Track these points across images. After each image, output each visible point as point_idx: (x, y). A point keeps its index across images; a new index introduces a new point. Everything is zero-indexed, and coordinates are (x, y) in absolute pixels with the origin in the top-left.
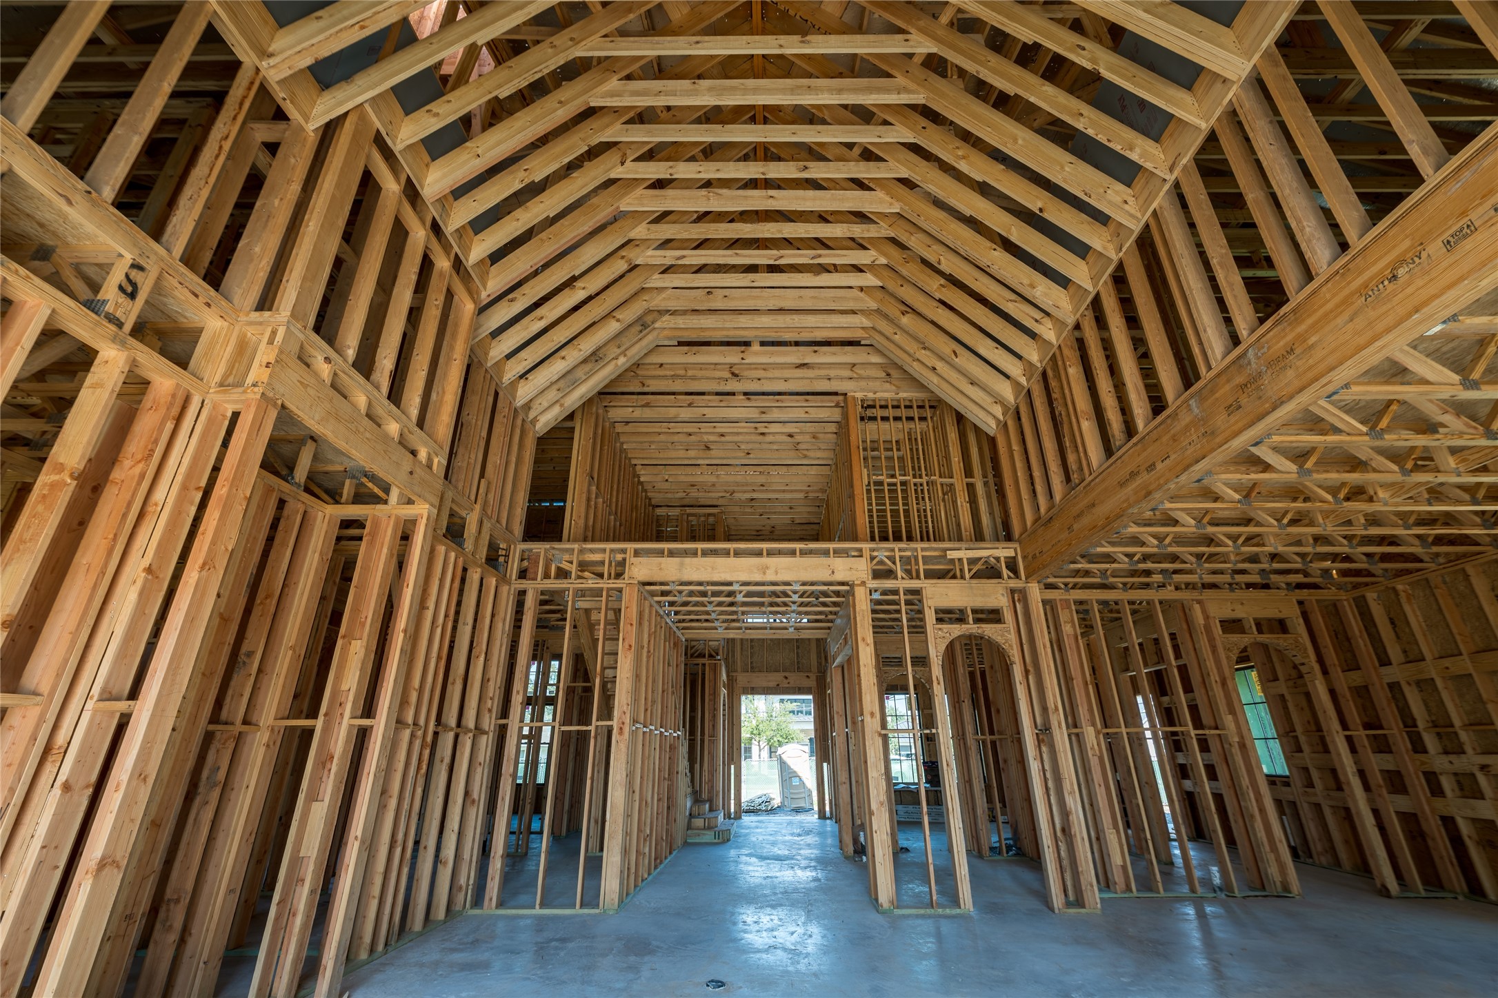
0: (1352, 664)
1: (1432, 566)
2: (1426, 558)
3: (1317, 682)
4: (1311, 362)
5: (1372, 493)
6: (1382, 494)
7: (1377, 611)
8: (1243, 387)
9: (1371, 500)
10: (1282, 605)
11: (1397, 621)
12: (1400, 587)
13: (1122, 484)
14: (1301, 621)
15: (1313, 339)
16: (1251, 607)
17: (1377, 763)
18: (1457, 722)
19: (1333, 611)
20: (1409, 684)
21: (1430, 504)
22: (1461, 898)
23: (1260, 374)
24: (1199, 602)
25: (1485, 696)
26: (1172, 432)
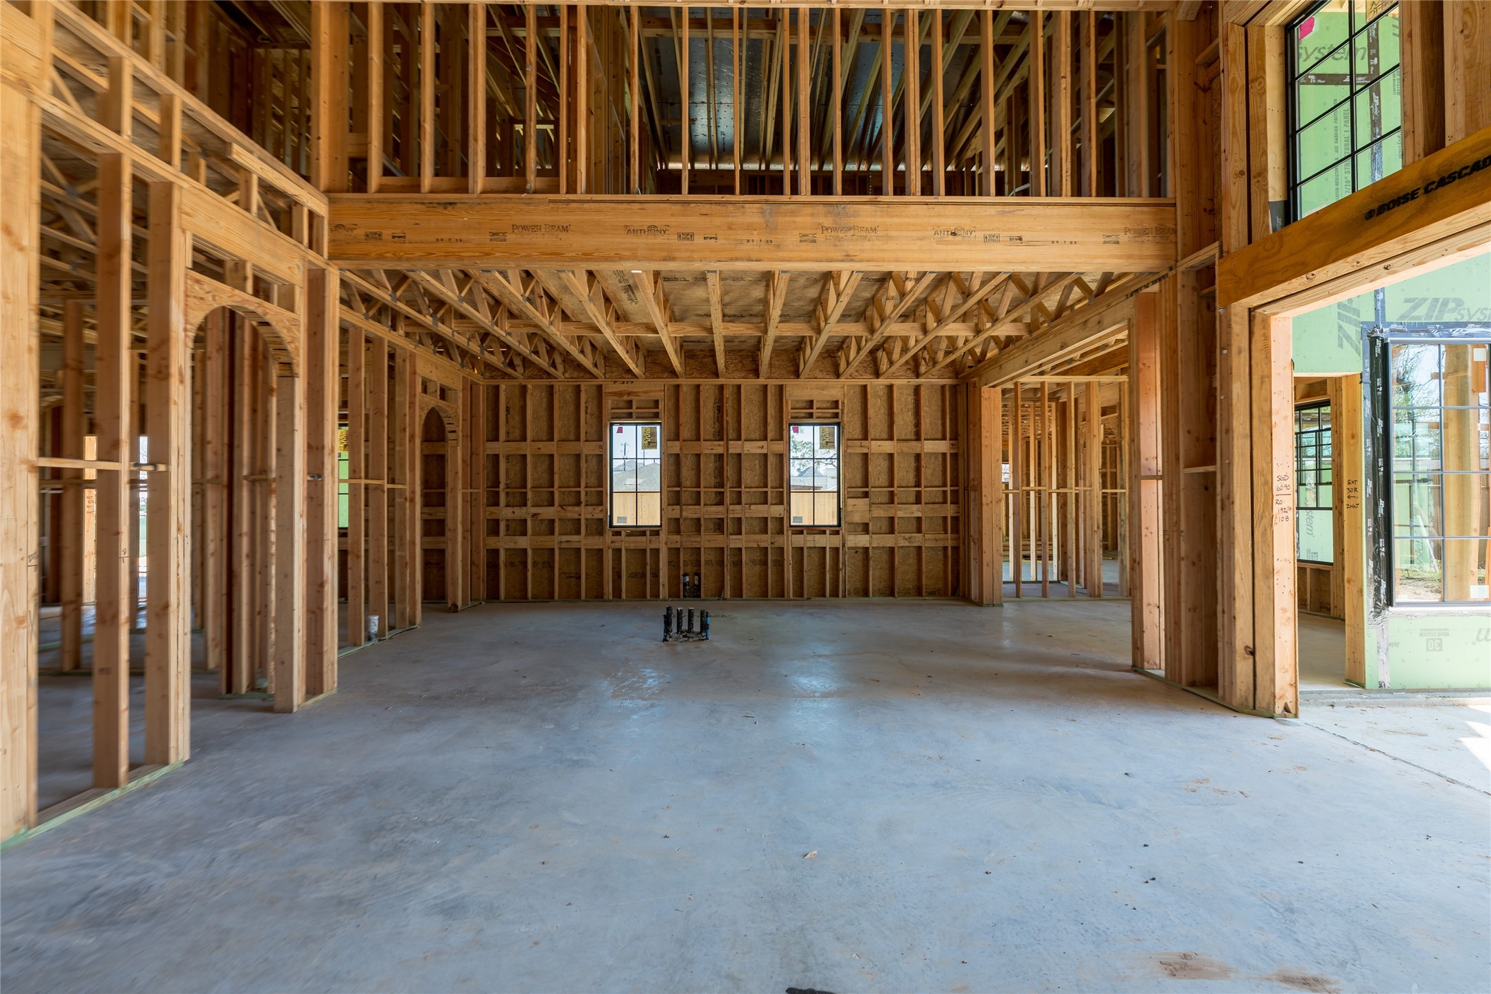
3: (459, 449)
4: (885, 247)
7: (504, 399)
8: (824, 229)
11: (513, 409)
14: (461, 395)
15: (893, 234)
18: (530, 485)
20: (505, 456)
23: (843, 229)
24: (411, 354)
25: (556, 469)
26: (730, 219)
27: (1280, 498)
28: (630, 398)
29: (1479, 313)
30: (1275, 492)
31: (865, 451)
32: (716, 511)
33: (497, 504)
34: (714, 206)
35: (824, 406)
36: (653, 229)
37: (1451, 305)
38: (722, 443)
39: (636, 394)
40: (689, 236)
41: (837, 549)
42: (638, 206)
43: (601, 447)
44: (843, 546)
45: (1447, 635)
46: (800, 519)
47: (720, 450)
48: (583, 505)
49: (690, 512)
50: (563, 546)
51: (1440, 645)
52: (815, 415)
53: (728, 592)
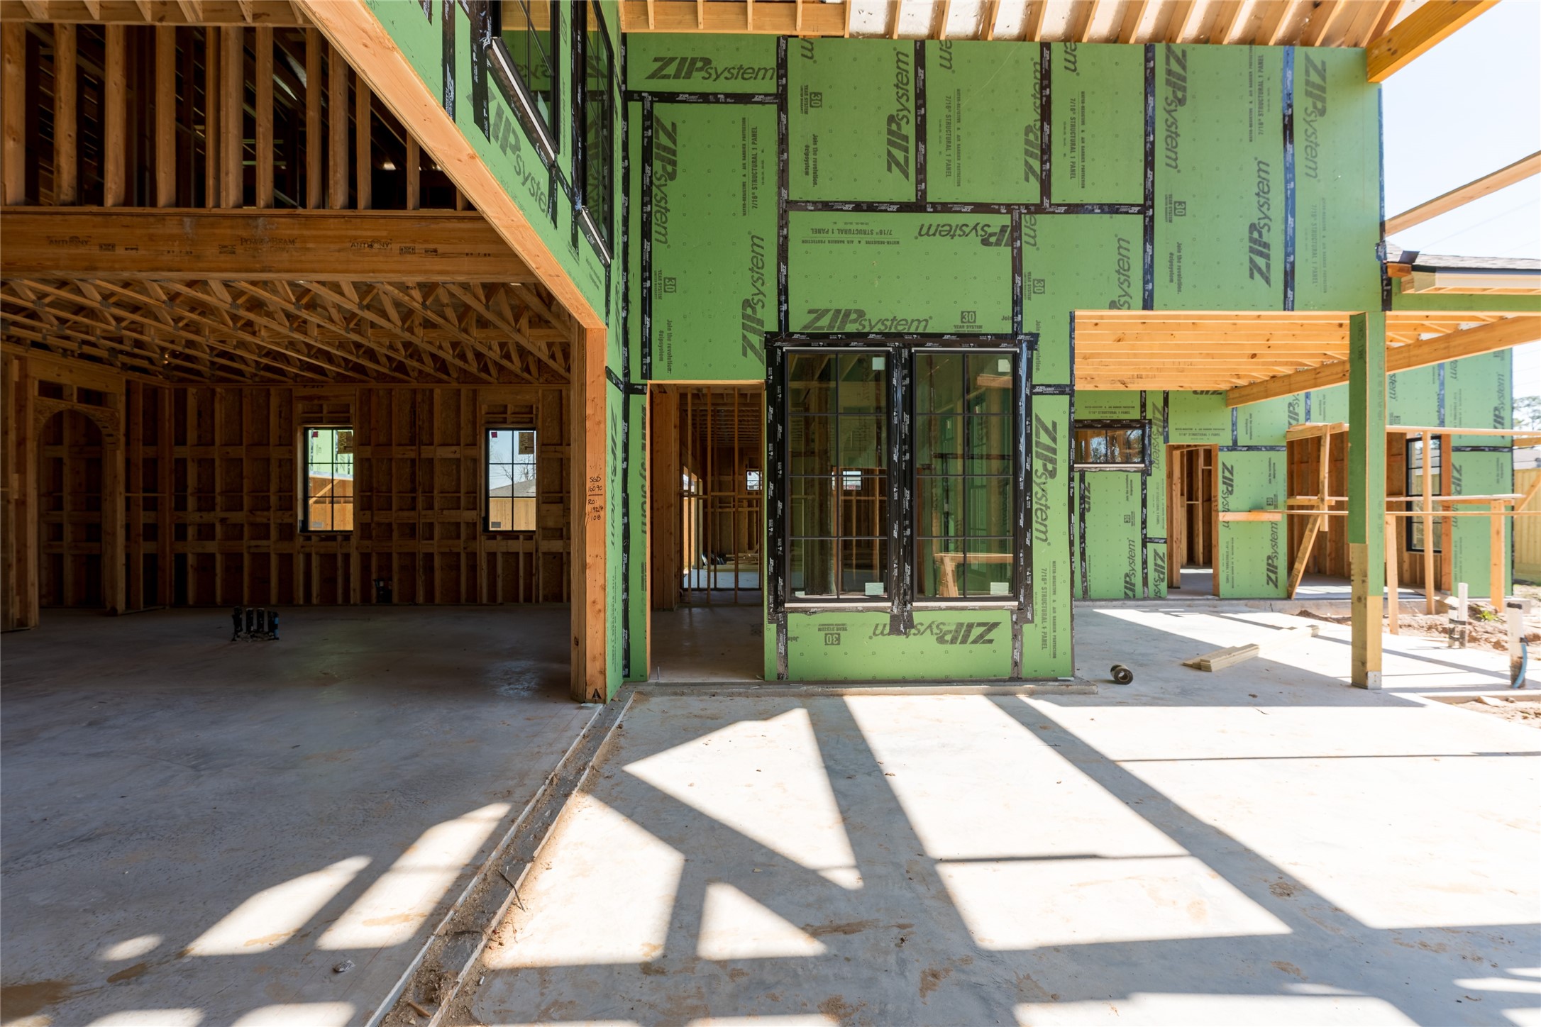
0: (152, 438)
1: (250, 382)
2: (248, 375)
3: (118, 452)
4: (303, 258)
5: (257, 329)
6: (263, 333)
7: (192, 402)
8: (243, 240)
9: (254, 334)
10: (111, 382)
11: (206, 412)
12: (218, 390)
13: (52, 241)
14: (124, 398)
15: (311, 245)
16: (74, 377)
17: (143, 517)
18: (218, 489)
19: (153, 395)
20: (193, 461)
21: (286, 349)
22: (167, 608)
23: (262, 241)
24: (18, 358)
25: (245, 474)
26: (151, 231)
27: (592, 498)
28: (320, 402)
29: (880, 324)
30: (588, 493)
31: (559, 456)
32: (406, 516)
33: (185, 508)
34: (135, 218)
35: (523, 410)
36: (75, 240)
37: (853, 316)
38: (414, 448)
39: (326, 398)
40: (111, 247)
41: (531, 554)
42: (59, 217)
43: (291, 452)
44: (537, 551)
45: (845, 629)
46: (498, 524)
47: (412, 455)
48: (272, 509)
49: (381, 517)
50: (252, 550)
51: (838, 639)
52: (508, 420)
53: (420, 597)
